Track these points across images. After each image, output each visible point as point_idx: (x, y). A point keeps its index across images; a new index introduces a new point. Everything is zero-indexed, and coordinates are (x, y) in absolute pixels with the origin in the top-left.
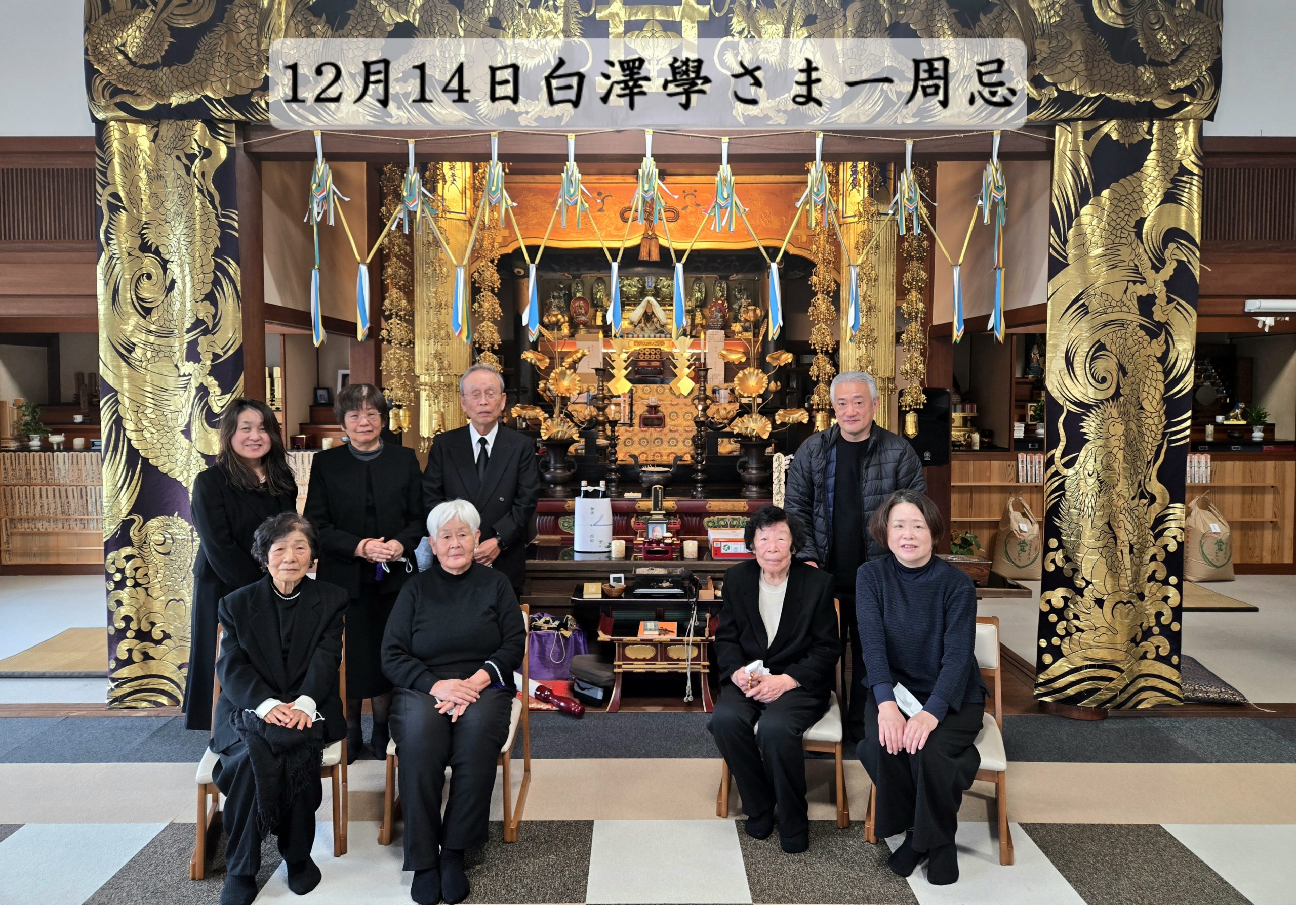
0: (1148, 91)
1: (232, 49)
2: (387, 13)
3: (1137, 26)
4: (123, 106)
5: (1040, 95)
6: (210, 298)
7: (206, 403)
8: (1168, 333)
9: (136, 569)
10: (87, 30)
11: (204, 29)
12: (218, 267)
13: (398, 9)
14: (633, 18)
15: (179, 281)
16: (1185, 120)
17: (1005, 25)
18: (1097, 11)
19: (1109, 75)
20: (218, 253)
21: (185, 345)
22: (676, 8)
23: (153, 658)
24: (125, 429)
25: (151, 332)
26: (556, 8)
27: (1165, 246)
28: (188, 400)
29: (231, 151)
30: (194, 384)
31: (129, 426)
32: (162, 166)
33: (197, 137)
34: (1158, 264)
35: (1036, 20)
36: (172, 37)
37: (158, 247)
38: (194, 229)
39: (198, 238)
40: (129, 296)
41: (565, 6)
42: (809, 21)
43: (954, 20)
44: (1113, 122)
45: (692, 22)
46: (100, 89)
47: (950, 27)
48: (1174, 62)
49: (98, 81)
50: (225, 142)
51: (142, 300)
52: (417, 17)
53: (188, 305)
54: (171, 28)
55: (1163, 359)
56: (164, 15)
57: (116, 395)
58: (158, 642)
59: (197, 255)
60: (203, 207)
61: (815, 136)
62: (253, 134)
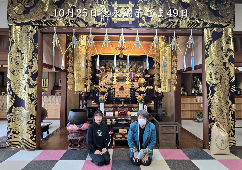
0: (221, 22)
1: (37, 11)
2: (70, 5)
3: (219, 10)
4: (15, 23)
5: (200, 22)
6: (31, 61)
7: (29, 83)
8: (229, 69)
9: (13, 118)
10: (8, 7)
11: (32, 7)
12: (33, 55)
13: (72, 4)
14: (119, 7)
15: (25, 58)
16: (229, 28)
17: (193, 9)
18: (211, 7)
19: (213, 19)
20: (33, 52)
21: (25, 71)
22: (128, 5)
23: (16, 137)
24: (12, 88)
25: (18, 68)
26: (104, 4)
27: (227, 52)
28: (25, 82)
29: (37, 31)
30: (27, 79)
31: (13, 87)
32: (22, 34)
33: (30, 29)
34: (226, 56)
35: (199, 8)
36: (25, 9)
37: (21, 51)
38: (29, 47)
39: (29, 49)
40: (14, 61)
41: (106, 4)
42: (154, 7)
43: (183, 8)
44: (216, 28)
45: (131, 8)
46: (10, 18)
48: (226, 17)
49: (10, 17)
50: (36, 30)
51: (17, 61)
52: (76, 5)
53: (26, 63)
54: (25, 7)
56: (24, 4)
57: (10, 81)
58: (17, 134)
59: (29, 52)
60: (31, 43)
61: (155, 30)
62: (42, 28)
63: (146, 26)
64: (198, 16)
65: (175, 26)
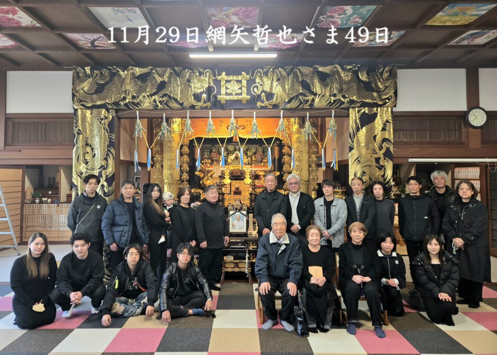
0: (375, 100)
3: (372, 81)
4: (83, 105)
5: (345, 100)
6: (106, 159)
7: (104, 189)
8: (385, 168)
10: (73, 84)
11: (106, 83)
12: (108, 150)
13: (161, 78)
14: (228, 79)
15: (97, 154)
16: (387, 107)
17: (334, 81)
18: (360, 77)
19: (364, 95)
20: (108, 146)
21: (97, 172)
22: (240, 76)
25: (88, 168)
26: (206, 76)
27: (383, 143)
29: (113, 117)
32: (93, 122)
33: (103, 113)
34: (381, 148)
35: (343, 80)
36: (97, 86)
37: (90, 144)
38: (102, 139)
39: (103, 142)
40: (82, 158)
41: (209, 76)
42: (278, 80)
44: (366, 108)
45: (245, 80)
46: (76, 100)
47: (318, 82)
48: (383, 91)
49: (76, 98)
50: (111, 115)
51: (86, 160)
52: (167, 79)
53: (99, 161)
54: (97, 83)
55: (383, 176)
56: (95, 80)
57: (77, 187)
59: (102, 147)
60: (105, 133)
61: (280, 112)
62: (119, 112)
63: (266, 106)
64: (341, 91)
65: (309, 106)
